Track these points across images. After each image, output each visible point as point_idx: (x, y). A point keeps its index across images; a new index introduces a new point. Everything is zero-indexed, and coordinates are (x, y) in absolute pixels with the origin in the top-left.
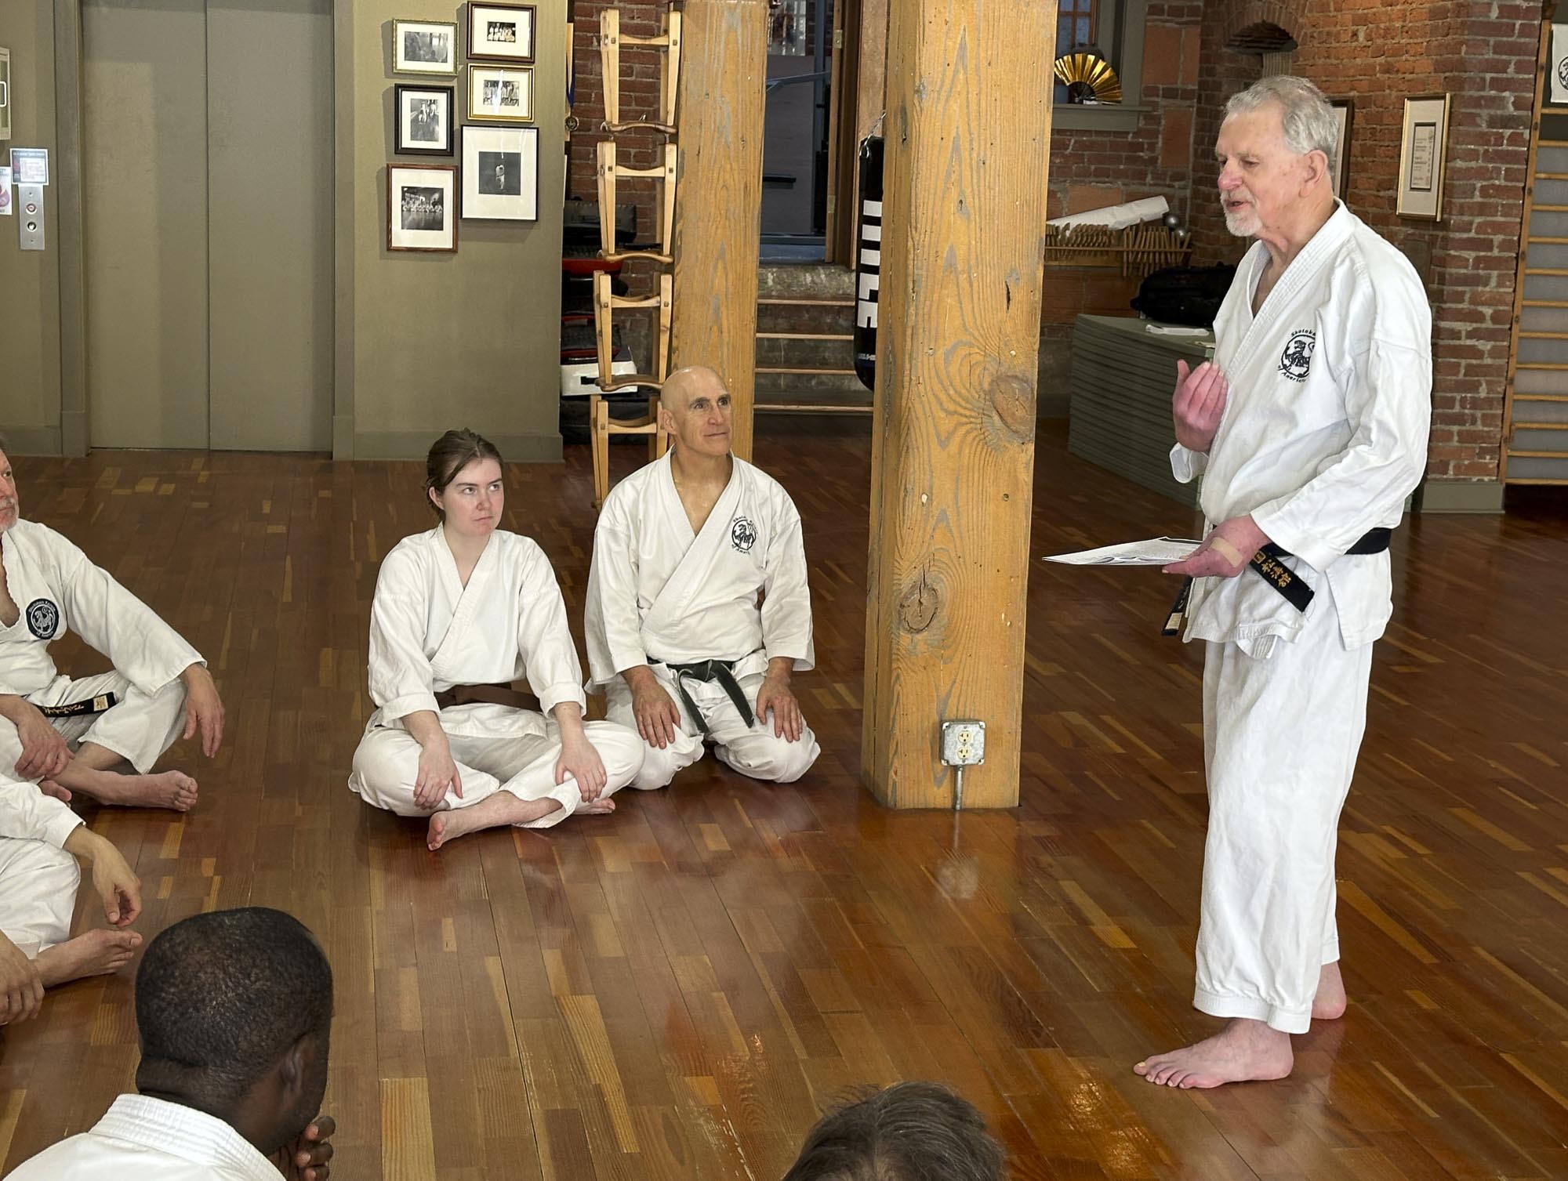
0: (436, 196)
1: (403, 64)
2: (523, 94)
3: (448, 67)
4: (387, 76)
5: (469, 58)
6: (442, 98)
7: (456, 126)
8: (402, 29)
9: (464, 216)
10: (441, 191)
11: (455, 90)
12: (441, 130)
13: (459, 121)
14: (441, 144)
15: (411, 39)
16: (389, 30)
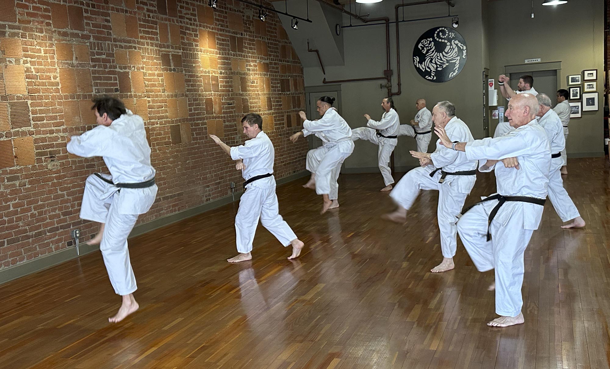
0: (577, 107)
1: (570, 83)
2: (595, 86)
3: (580, 83)
4: (567, 86)
5: (584, 80)
6: (578, 89)
7: (581, 94)
8: (570, 77)
9: (583, 110)
10: (578, 106)
11: (581, 87)
12: (578, 95)
13: (582, 92)
14: (578, 97)
15: (572, 78)
16: (568, 77)
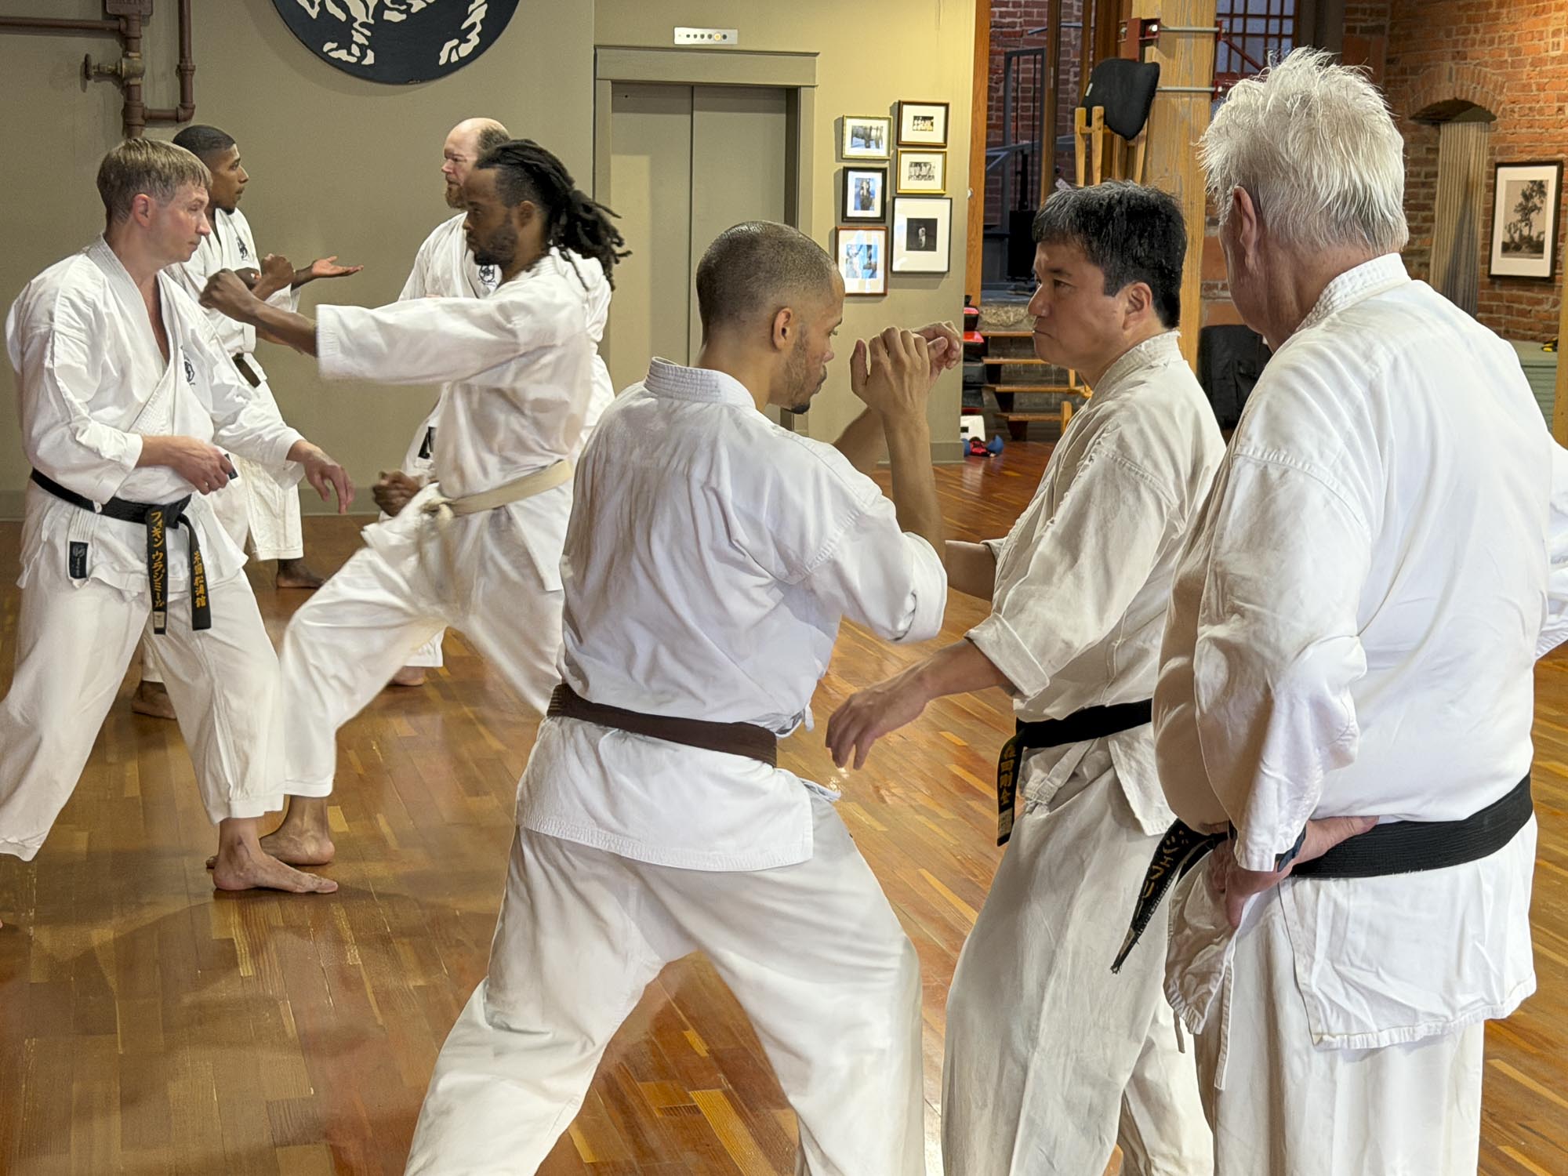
2: (938, 173)
3: (882, 152)
4: (837, 161)
6: (878, 176)
7: (888, 199)
8: (849, 125)
9: (893, 269)
11: (888, 173)
13: (891, 195)
15: (856, 131)
16: (840, 124)
